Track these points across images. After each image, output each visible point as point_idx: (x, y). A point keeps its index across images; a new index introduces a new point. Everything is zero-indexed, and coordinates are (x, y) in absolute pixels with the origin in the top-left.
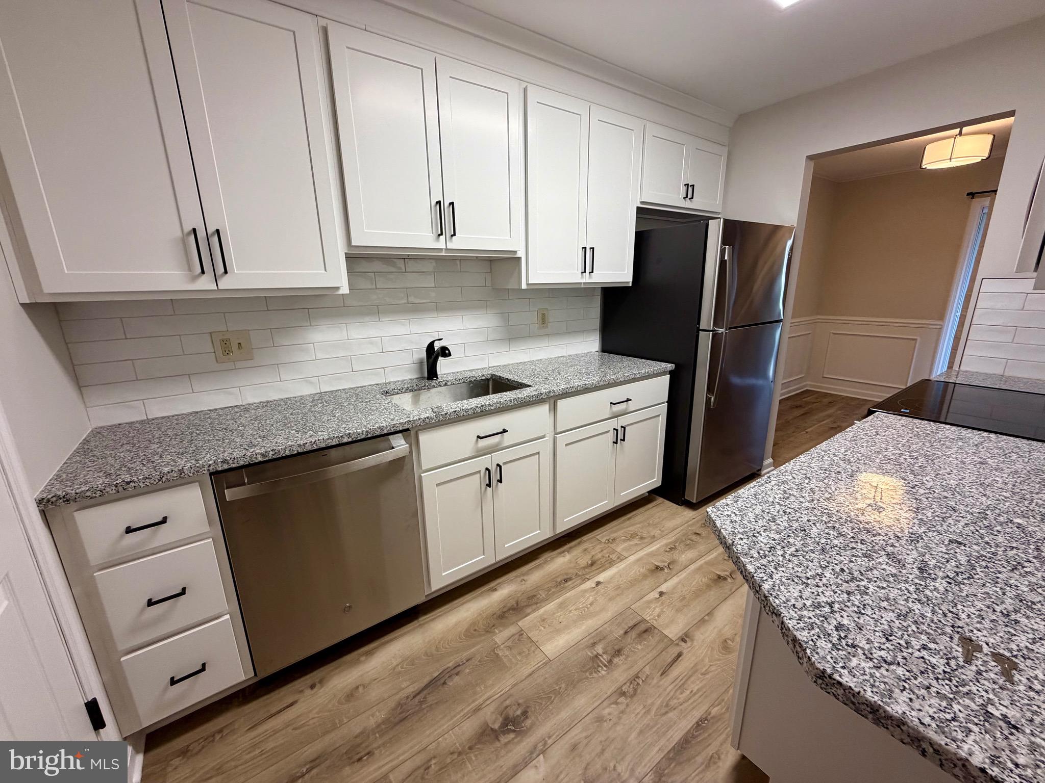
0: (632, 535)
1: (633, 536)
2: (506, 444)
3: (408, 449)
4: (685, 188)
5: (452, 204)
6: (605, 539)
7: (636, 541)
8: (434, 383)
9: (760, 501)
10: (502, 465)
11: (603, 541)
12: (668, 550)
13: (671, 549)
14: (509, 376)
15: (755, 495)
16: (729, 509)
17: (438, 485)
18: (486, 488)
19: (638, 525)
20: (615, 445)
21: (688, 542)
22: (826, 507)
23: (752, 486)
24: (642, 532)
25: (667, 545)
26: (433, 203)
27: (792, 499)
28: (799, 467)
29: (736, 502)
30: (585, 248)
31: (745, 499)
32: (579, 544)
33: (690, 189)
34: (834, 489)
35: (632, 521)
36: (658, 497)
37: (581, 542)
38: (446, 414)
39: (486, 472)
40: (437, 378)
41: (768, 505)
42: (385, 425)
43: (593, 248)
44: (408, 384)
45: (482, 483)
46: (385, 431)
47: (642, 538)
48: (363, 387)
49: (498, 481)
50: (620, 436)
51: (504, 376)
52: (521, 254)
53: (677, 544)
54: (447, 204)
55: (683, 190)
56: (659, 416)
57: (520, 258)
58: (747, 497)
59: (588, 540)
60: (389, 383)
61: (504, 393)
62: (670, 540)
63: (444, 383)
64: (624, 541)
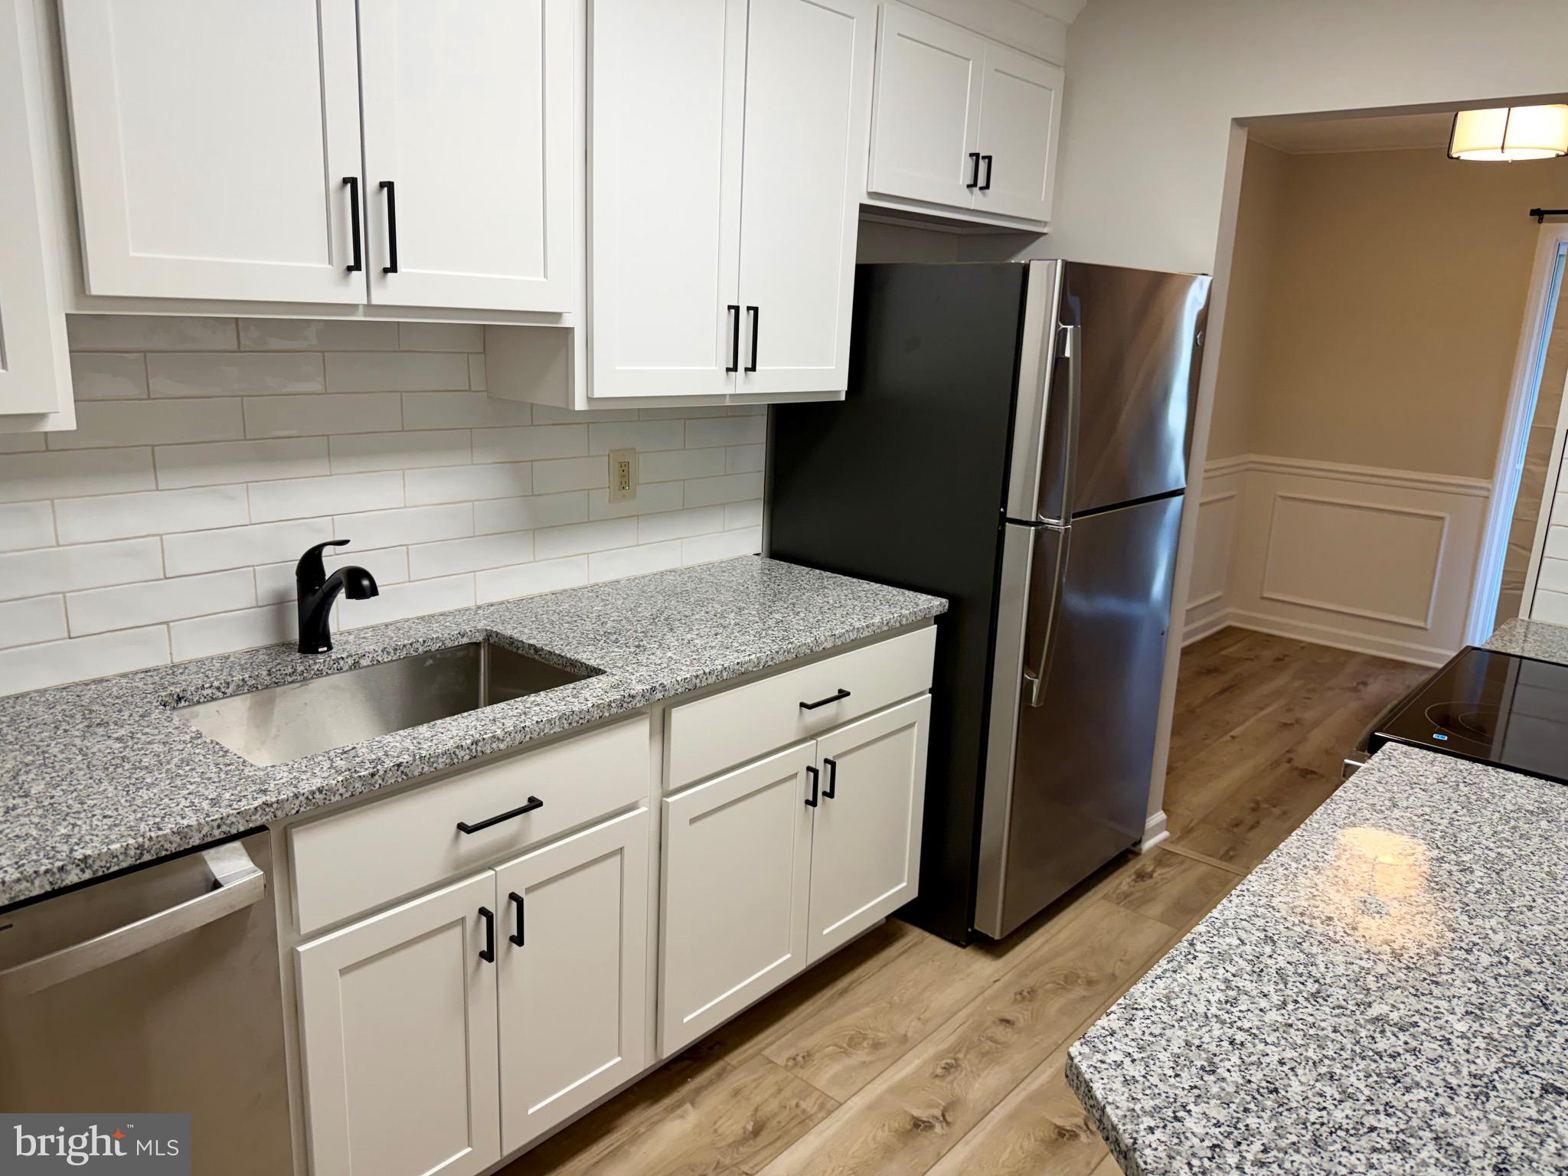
0: (851, 1039)
1: (854, 1042)
2: (536, 836)
3: (262, 882)
4: (971, 162)
5: (389, 186)
6: (786, 1054)
7: (861, 1055)
8: (320, 661)
9: (1180, 1014)
10: (521, 894)
11: (781, 1061)
12: (939, 1071)
13: (948, 1068)
14: (539, 640)
15: (1168, 998)
16: (1116, 1044)
17: (343, 972)
18: (479, 964)
19: (867, 1010)
20: (810, 808)
21: (987, 1046)
22: (1311, 1019)
23: (1159, 971)
24: (876, 1029)
25: (938, 1057)
26: (335, 180)
27: (1244, 1003)
28: (1249, 910)
29: (1130, 1021)
30: (737, 309)
31: (1148, 1012)
32: (720, 1076)
33: (981, 164)
34: (1323, 970)
35: (849, 999)
36: (910, 927)
37: (724, 1070)
38: (373, 775)
39: (478, 920)
40: (330, 648)
41: (1196, 1024)
42: (193, 821)
43: (756, 310)
44: (243, 669)
45: (469, 948)
46: (196, 841)
47: (876, 1045)
48: (101, 681)
49: (512, 939)
50: (824, 785)
51: (524, 638)
52: (573, 319)
53: (960, 1056)
54: (372, 184)
55: (966, 166)
56: (911, 725)
57: (569, 331)
58: (1150, 1005)
59: (741, 1063)
60: (185, 667)
61: (532, 698)
62: (946, 1045)
63: (350, 661)
64: (832, 1057)
